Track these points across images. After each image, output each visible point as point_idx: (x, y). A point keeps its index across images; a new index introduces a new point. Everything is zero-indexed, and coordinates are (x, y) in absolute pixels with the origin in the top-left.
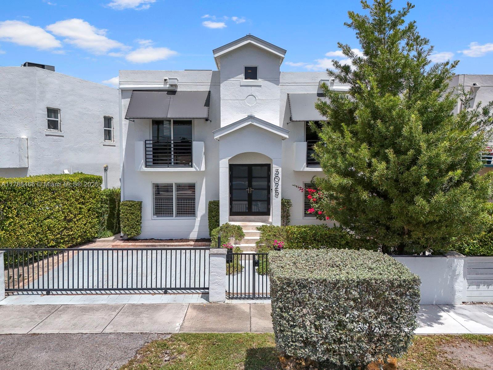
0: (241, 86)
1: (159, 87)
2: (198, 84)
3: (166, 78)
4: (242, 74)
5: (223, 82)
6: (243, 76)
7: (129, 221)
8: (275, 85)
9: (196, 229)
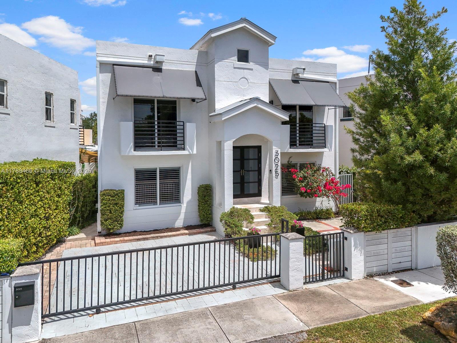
0: (235, 68)
1: (143, 63)
2: (184, 63)
3: (151, 54)
4: (235, 56)
5: (217, 63)
6: (236, 58)
7: (112, 213)
8: (265, 70)
9: (182, 216)
